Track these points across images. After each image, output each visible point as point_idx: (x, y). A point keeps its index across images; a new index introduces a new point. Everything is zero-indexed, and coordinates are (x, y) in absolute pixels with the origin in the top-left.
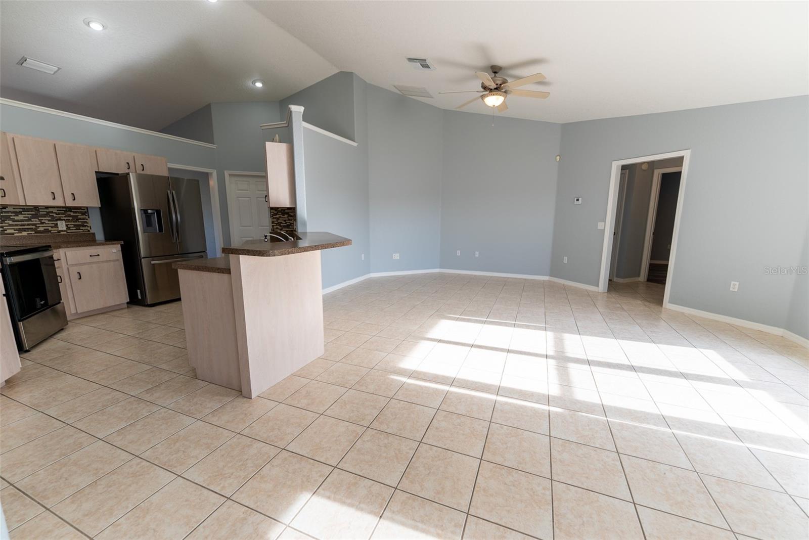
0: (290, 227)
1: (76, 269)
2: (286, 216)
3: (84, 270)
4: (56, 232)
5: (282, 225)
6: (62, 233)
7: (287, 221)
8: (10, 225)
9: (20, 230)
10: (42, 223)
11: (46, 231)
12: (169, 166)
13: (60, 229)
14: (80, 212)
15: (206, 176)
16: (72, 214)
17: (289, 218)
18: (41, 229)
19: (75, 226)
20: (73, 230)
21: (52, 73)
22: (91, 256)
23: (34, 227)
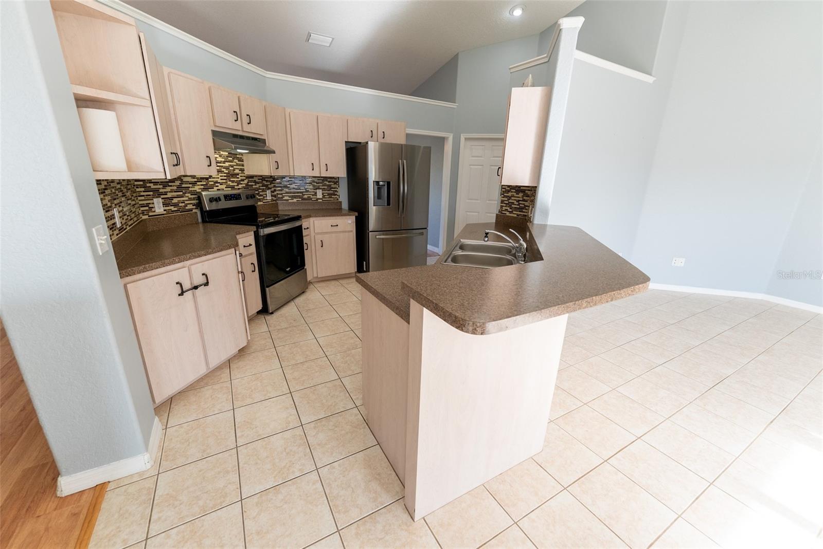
0: (524, 210)
1: (319, 238)
2: (521, 195)
3: (326, 238)
4: (315, 199)
5: (513, 206)
6: (319, 200)
7: (520, 202)
8: (287, 193)
9: (293, 197)
10: (307, 191)
11: (309, 198)
12: (407, 132)
13: (318, 197)
14: (333, 182)
15: (442, 140)
16: (327, 183)
17: (525, 198)
18: (306, 197)
19: (328, 194)
20: (326, 198)
21: (328, 45)
22: (332, 226)
23: (301, 195)
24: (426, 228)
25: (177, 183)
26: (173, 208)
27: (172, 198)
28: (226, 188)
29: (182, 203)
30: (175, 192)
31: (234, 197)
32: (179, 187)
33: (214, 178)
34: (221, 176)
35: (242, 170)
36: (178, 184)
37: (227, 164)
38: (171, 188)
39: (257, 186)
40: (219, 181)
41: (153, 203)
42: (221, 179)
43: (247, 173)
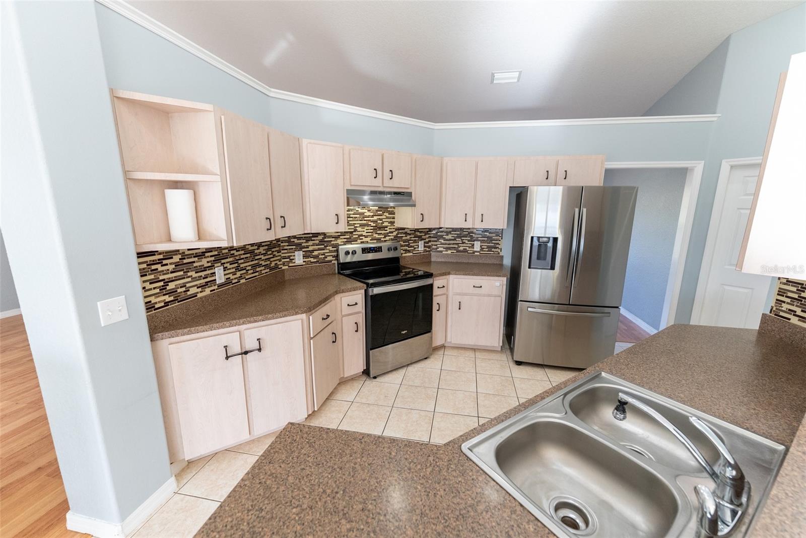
1: (459, 298)
3: (465, 300)
4: (472, 252)
6: (476, 253)
8: (442, 244)
9: (447, 249)
10: (463, 243)
11: (465, 251)
13: (475, 249)
14: (496, 233)
18: (461, 248)
19: (488, 247)
20: (485, 251)
21: (516, 80)
22: (474, 286)
23: (457, 246)
24: (617, 307)
25: (320, 237)
26: (312, 260)
27: (313, 251)
28: (371, 240)
29: (322, 255)
30: (317, 245)
31: (372, 250)
32: (321, 241)
33: (359, 231)
34: (367, 230)
35: (392, 223)
36: (321, 239)
37: (375, 218)
38: (313, 242)
39: (408, 237)
40: (364, 234)
41: (294, 256)
42: (367, 232)
43: (397, 225)
